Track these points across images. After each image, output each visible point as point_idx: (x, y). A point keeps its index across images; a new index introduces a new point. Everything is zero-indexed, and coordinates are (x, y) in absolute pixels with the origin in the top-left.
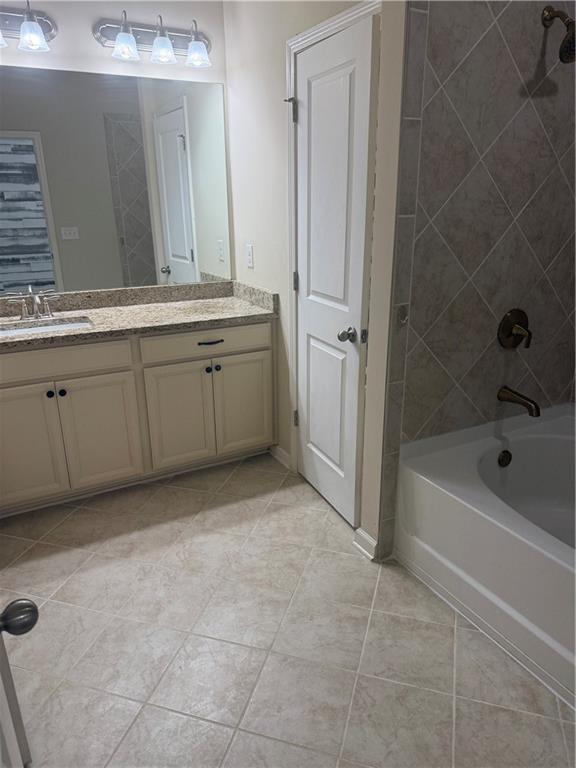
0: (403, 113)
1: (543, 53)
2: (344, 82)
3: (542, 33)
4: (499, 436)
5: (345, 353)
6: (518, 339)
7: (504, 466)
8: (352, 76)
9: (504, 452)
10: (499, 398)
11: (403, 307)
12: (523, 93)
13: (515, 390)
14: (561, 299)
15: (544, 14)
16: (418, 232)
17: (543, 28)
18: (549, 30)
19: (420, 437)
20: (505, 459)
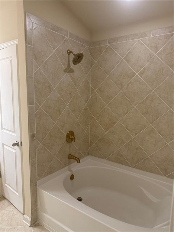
0: (27, 74)
1: (69, 61)
2: (9, 63)
3: (68, 56)
4: (70, 170)
5: (16, 150)
6: (72, 139)
7: (72, 180)
8: (11, 61)
9: (72, 175)
10: (69, 158)
11: (33, 134)
12: (65, 71)
13: (73, 155)
14: (83, 126)
15: (68, 51)
16: (36, 110)
17: (68, 55)
18: (70, 55)
19: (43, 177)
20: (72, 177)
